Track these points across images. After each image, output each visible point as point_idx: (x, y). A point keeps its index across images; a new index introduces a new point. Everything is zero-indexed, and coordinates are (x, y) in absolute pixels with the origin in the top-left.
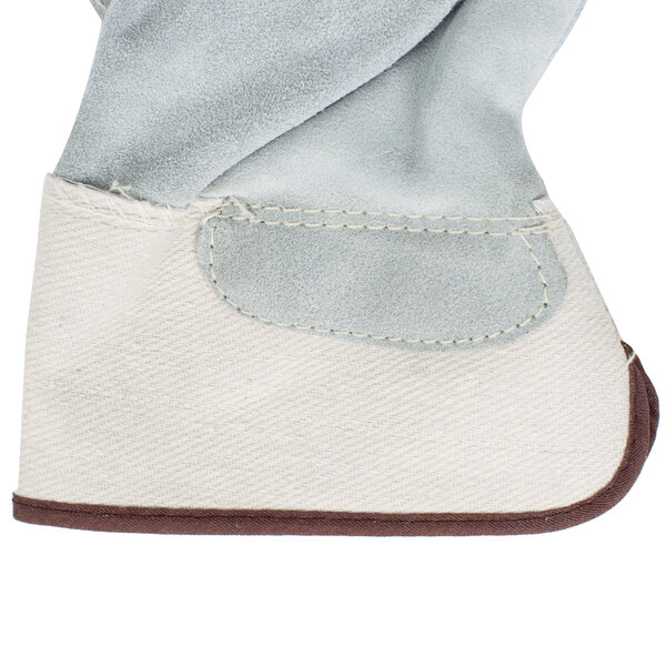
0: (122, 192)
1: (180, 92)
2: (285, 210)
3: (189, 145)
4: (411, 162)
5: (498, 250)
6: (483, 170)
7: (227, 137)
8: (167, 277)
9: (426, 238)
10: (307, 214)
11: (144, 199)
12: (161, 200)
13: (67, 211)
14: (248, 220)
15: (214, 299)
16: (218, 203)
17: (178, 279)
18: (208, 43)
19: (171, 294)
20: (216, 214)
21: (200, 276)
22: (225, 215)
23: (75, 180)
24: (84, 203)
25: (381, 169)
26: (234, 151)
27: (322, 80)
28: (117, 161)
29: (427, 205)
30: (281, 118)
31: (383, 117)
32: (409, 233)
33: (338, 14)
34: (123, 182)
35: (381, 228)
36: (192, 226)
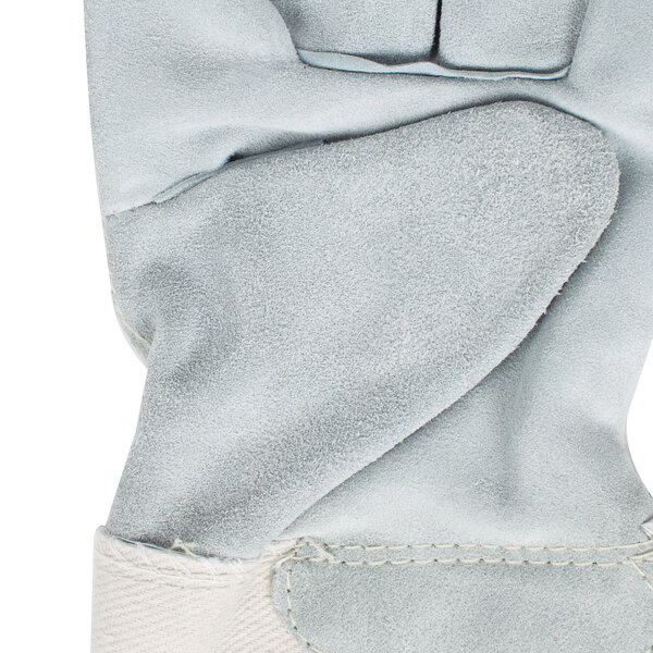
0: (186, 550)
1: (241, 433)
2: (368, 549)
3: (257, 493)
4: (504, 493)
5: (609, 581)
6: (586, 499)
7: (298, 483)
8: (241, 627)
9: (527, 570)
10: (393, 551)
11: (211, 556)
12: (230, 554)
13: (126, 574)
14: (327, 560)
15: (295, 646)
16: (292, 544)
17: (253, 628)
18: (267, 379)
19: (247, 645)
20: (291, 556)
21: (279, 623)
22: (301, 558)
23: (133, 539)
24: (144, 565)
25: (473, 503)
26: (307, 495)
27: (398, 412)
28: (175, 514)
29: (526, 537)
30: (356, 456)
31: (471, 444)
32: (507, 565)
33: (409, 337)
34: (186, 537)
35: (476, 560)
36: (265, 569)
